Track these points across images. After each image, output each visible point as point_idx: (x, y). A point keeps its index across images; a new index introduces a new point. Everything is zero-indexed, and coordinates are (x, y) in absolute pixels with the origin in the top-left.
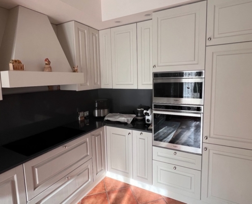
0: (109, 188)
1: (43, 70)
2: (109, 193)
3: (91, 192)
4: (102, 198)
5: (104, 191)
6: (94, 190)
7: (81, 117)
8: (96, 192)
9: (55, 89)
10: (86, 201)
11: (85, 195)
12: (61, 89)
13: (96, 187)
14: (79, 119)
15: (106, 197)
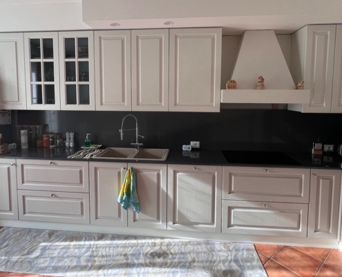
0: (330, 262)
1: (255, 87)
2: (326, 267)
3: (301, 248)
4: (310, 263)
5: (320, 259)
6: (307, 249)
7: (315, 150)
8: (308, 253)
9: (281, 108)
10: (289, 250)
11: (292, 245)
12: (289, 109)
13: (313, 248)
14: (313, 152)
15: (316, 266)
